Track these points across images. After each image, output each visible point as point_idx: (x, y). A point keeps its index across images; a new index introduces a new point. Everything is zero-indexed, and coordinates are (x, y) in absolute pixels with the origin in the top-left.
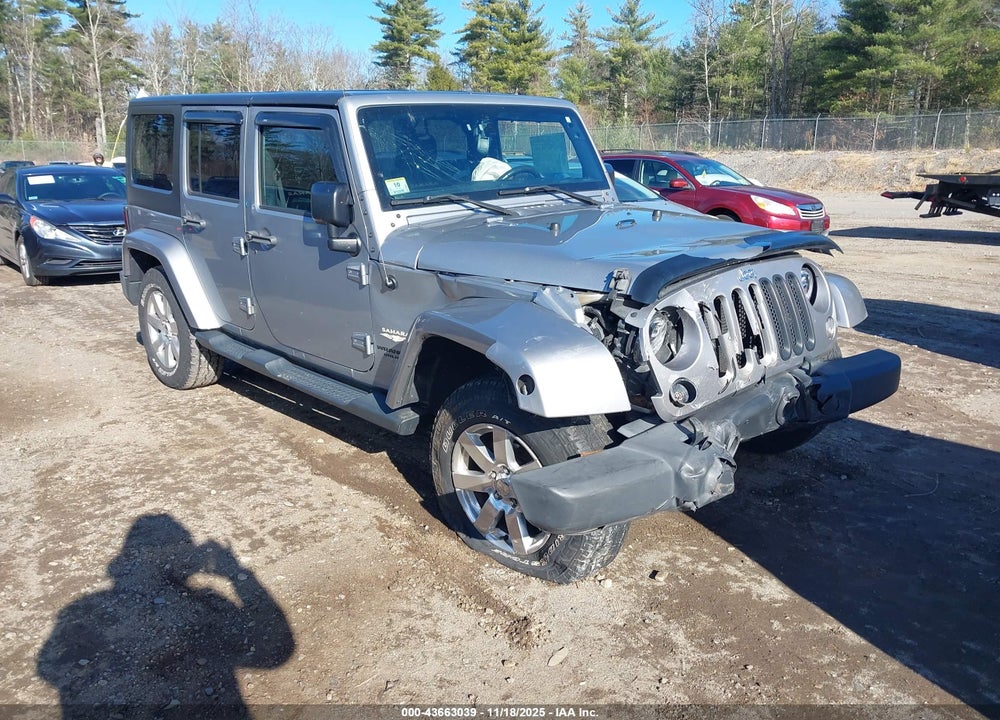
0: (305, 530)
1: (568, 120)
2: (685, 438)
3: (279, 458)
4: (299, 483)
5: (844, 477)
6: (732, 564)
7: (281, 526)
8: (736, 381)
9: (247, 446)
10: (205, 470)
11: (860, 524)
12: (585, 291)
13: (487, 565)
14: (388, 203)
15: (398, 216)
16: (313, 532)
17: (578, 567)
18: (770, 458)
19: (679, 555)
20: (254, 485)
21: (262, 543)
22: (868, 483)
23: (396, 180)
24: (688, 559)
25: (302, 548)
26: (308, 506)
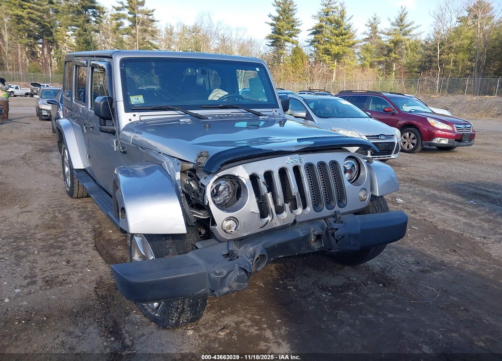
0: (60, 279)
1: (258, 69)
2: (226, 252)
3: (84, 238)
4: (81, 253)
5: (381, 285)
6: (272, 330)
7: (51, 275)
8: (274, 221)
9: (75, 230)
10: (44, 241)
11: (370, 316)
12: (188, 162)
13: (134, 312)
14: (129, 108)
15: (134, 115)
16: (64, 280)
17: (170, 321)
18: (347, 268)
19: (246, 320)
20: (59, 251)
21: (34, 283)
22: (394, 290)
23: (136, 97)
24: (249, 323)
25: (51, 287)
26: (74, 266)
